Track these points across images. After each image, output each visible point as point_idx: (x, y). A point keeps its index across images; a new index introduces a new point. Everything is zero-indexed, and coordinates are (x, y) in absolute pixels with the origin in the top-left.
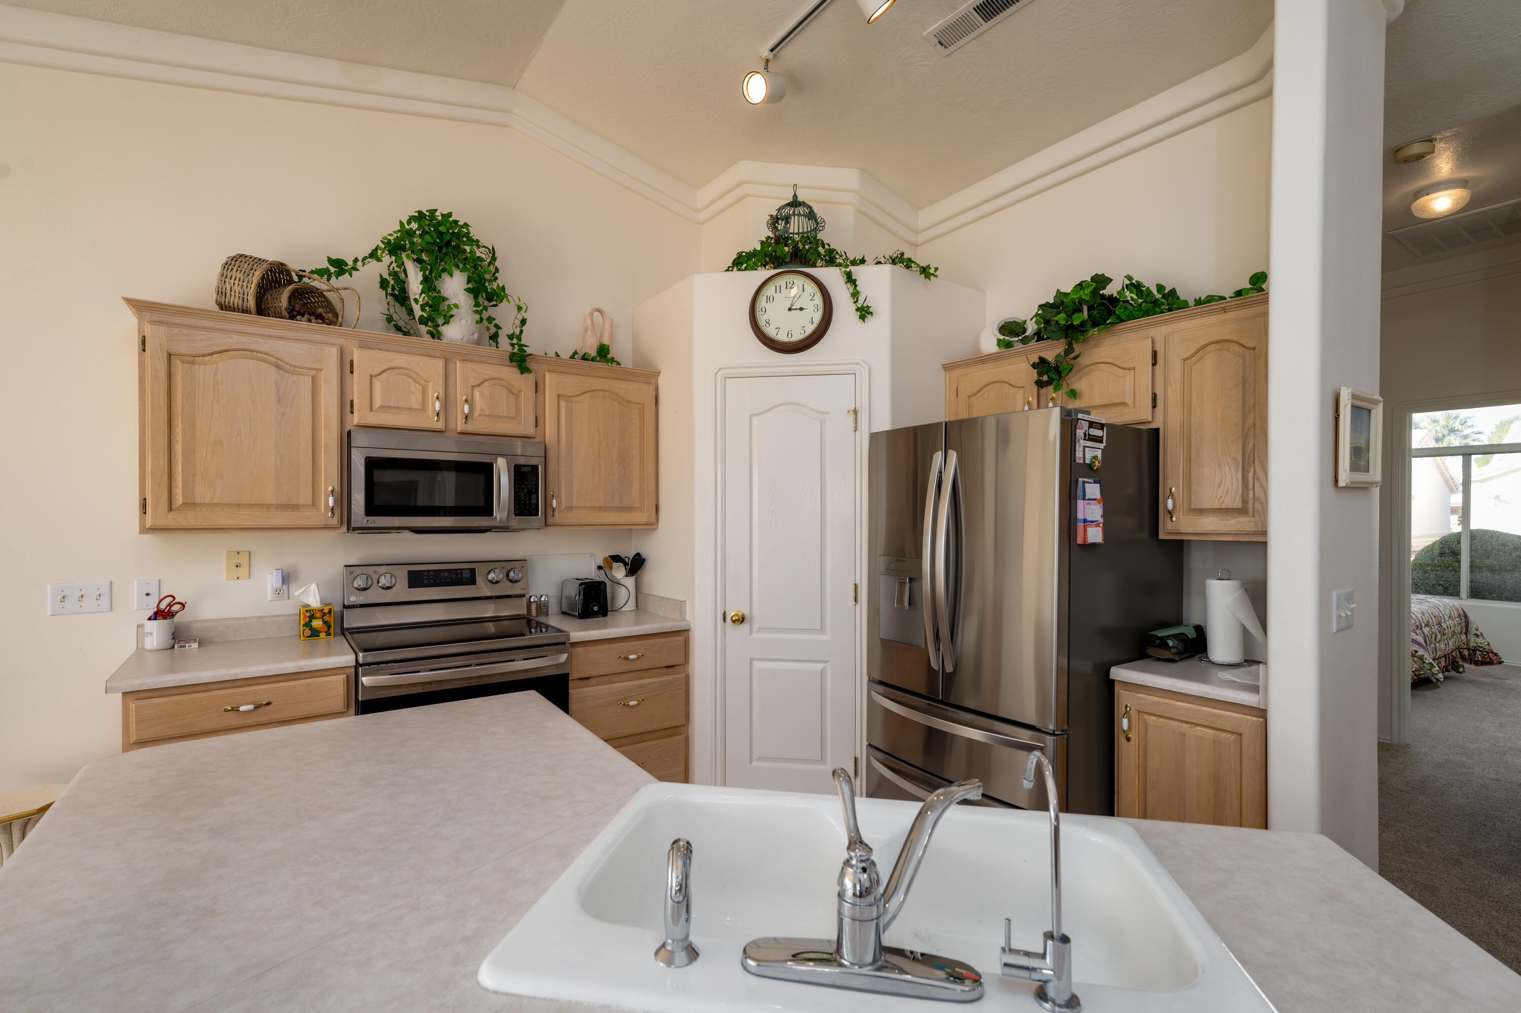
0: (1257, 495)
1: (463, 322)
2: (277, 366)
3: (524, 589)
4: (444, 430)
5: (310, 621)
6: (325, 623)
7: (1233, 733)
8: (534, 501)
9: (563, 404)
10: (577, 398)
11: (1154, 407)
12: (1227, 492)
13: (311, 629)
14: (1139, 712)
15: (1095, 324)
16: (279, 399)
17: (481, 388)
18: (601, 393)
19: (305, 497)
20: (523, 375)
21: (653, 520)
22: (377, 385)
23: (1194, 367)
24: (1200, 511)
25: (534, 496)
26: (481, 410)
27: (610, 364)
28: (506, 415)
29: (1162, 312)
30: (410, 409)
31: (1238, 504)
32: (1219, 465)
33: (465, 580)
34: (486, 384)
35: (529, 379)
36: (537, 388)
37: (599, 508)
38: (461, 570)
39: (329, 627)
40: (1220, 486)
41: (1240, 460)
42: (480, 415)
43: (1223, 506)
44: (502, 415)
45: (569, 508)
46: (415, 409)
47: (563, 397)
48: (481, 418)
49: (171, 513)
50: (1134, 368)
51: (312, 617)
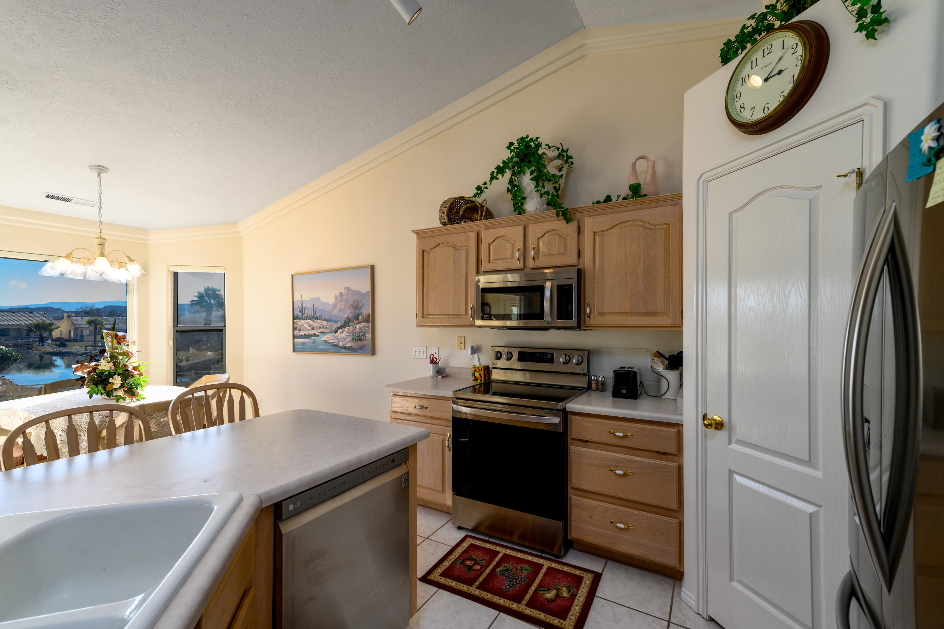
1: (535, 199)
2: (454, 248)
3: (583, 370)
4: (522, 268)
5: (474, 373)
6: (480, 375)
8: (570, 309)
9: (597, 238)
10: (608, 232)
13: (475, 377)
16: (455, 264)
17: (543, 239)
18: (629, 223)
19: (463, 312)
20: (569, 224)
22: (492, 247)
25: (570, 306)
26: (543, 252)
27: (634, 199)
28: (558, 253)
30: (506, 259)
33: (547, 360)
34: (547, 235)
35: (573, 226)
36: (579, 230)
37: (627, 314)
38: (546, 353)
39: (481, 377)
42: (542, 256)
44: (555, 253)
45: (602, 314)
46: (508, 258)
47: (598, 233)
48: (543, 258)
49: (423, 319)
51: (475, 371)
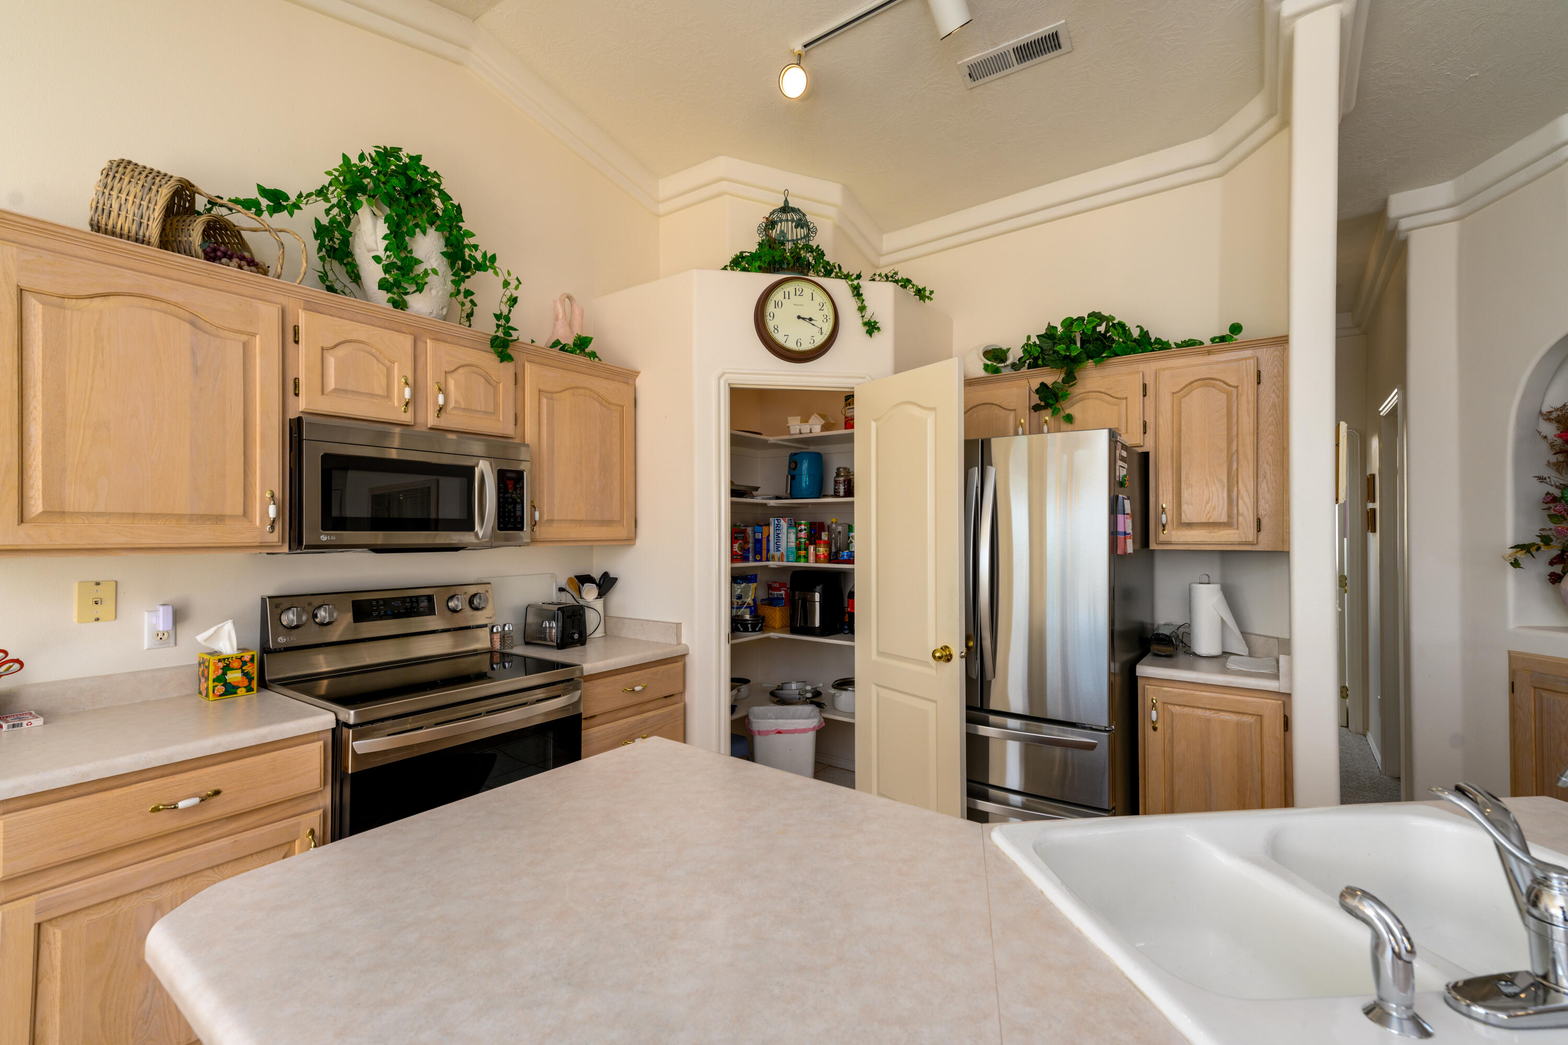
0: (1241, 511)
1: (434, 292)
2: (192, 323)
3: (490, 618)
4: (412, 424)
5: (224, 674)
6: (245, 674)
7: (1253, 715)
8: (518, 513)
9: (544, 401)
10: (558, 395)
11: (1145, 433)
12: (1214, 508)
13: (225, 684)
14: (1164, 703)
15: (1090, 357)
16: (196, 371)
17: (455, 375)
18: (582, 391)
19: (233, 505)
20: (502, 364)
21: (633, 535)
22: (331, 361)
23: (1183, 400)
24: (1190, 525)
25: (519, 507)
26: (456, 402)
27: (592, 359)
28: (483, 410)
29: (1153, 350)
30: (372, 395)
31: (1224, 519)
32: (1207, 484)
33: (422, 609)
34: (461, 370)
35: (508, 367)
36: (517, 380)
37: (580, 522)
38: (417, 597)
39: (251, 680)
40: (1207, 503)
41: (1225, 481)
42: (454, 408)
43: (1211, 521)
44: (479, 409)
45: (551, 521)
46: (378, 395)
47: (545, 394)
48: (455, 412)
49: (22, 527)
50: (1126, 398)
51: (227, 668)
